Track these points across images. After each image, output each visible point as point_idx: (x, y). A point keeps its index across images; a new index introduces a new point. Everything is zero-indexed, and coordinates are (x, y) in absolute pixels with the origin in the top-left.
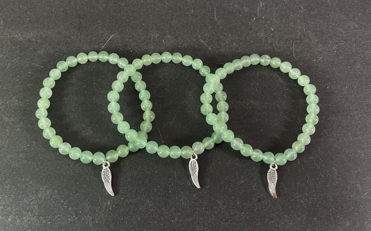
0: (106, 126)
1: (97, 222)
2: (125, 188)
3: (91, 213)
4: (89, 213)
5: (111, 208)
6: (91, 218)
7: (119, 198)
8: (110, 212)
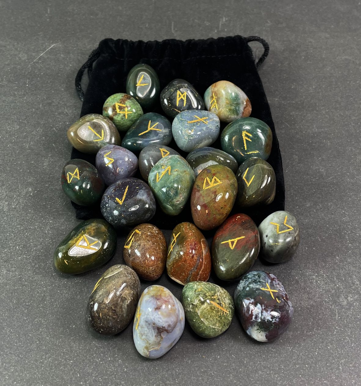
0: (35, 123)
1: (13, 207)
2: (51, 176)
3: (7, 199)
4: (5, 198)
5: (32, 194)
6: (7, 203)
7: (43, 185)
8: (30, 197)
